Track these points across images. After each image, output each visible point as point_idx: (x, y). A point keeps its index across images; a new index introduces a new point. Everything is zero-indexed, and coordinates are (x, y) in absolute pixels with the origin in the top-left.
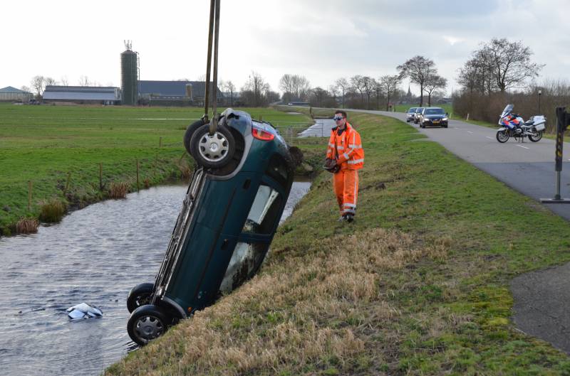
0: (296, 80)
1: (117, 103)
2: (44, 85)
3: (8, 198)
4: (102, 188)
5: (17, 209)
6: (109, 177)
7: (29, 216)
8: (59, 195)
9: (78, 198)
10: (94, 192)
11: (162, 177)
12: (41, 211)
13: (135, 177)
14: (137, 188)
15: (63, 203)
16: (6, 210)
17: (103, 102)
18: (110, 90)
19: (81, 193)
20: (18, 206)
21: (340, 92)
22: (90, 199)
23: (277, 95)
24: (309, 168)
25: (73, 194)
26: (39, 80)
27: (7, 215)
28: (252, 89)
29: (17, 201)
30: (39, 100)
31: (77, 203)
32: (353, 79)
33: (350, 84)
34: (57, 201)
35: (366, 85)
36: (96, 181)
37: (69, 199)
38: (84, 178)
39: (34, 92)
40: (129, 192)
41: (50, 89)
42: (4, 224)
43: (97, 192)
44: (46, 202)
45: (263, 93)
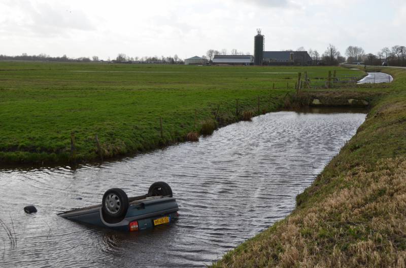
0: (356, 50)
1: (251, 64)
2: (213, 54)
3: (184, 119)
4: (238, 114)
5: (188, 126)
6: (242, 107)
7: (194, 130)
8: (213, 118)
9: (223, 120)
10: (233, 116)
11: (273, 108)
12: (201, 128)
13: (257, 107)
14: (258, 114)
15: (215, 123)
16: (182, 127)
17: (244, 64)
18: (248, 57)
19: (225, 117)
20: (189, 124)
21: (385, 56)
22: (230, 120)
23: (344, 59)
24: (366, 103)
25: (220, 117)
26: (211, 52)
27: (182, 130)
28: (329, 55)
29: (189, 122)
30: (211, 63)
31: (223, 123)
32: (393, 48)
33: (391, 51)
34: (211, 121)
35: (401, 51)
36: (234, 110)
37: (218, 120)
38: (228, 108)
39: (208, 59)
40: (254, 116)
41: (217, 57)
42: (180, 135)
43: (234, 117)
44: (204, 122)
45: (336, 57)
